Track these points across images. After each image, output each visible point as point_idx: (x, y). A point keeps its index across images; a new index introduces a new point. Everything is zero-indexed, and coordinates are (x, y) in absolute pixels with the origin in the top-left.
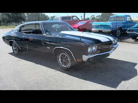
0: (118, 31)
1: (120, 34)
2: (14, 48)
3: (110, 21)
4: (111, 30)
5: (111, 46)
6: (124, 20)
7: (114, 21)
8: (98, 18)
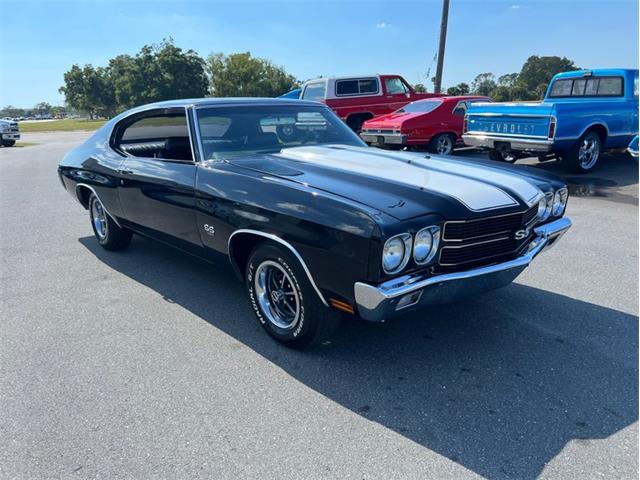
0: (589, 145)
1: (596, 157)
2: (96, 219)
3: (550, 97)
4: (550, 141)
5: (520, 235)
6: (622, 95)
7: (571, 96)
8: (508, 85)
